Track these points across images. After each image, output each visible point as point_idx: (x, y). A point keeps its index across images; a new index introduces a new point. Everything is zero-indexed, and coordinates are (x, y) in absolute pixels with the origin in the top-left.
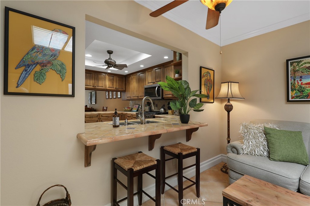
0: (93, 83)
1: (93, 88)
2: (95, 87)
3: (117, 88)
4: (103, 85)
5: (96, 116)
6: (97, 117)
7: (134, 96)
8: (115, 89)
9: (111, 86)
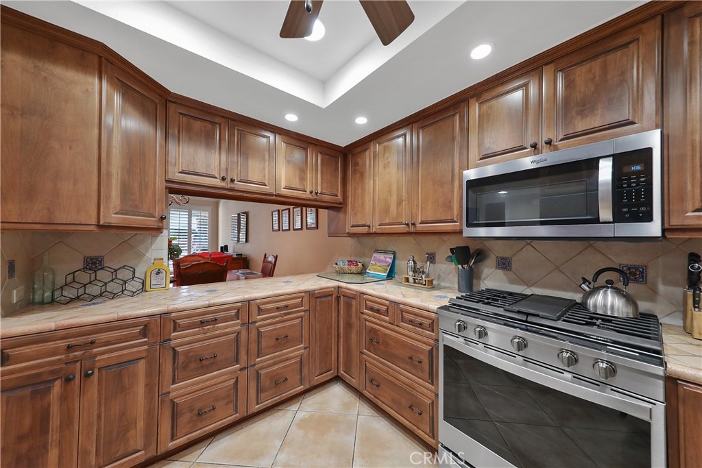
0: (223, 166)
1: (223, 184)
2: (232, 181)
3: (316, 193)
4: (265, 176)
5: (233, 312)
6: (237, 316)
7: (387, 221)
8: (310, 196)
9: (296, 184)
